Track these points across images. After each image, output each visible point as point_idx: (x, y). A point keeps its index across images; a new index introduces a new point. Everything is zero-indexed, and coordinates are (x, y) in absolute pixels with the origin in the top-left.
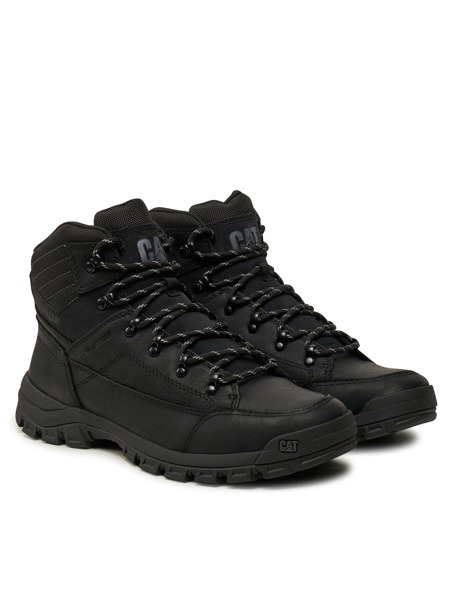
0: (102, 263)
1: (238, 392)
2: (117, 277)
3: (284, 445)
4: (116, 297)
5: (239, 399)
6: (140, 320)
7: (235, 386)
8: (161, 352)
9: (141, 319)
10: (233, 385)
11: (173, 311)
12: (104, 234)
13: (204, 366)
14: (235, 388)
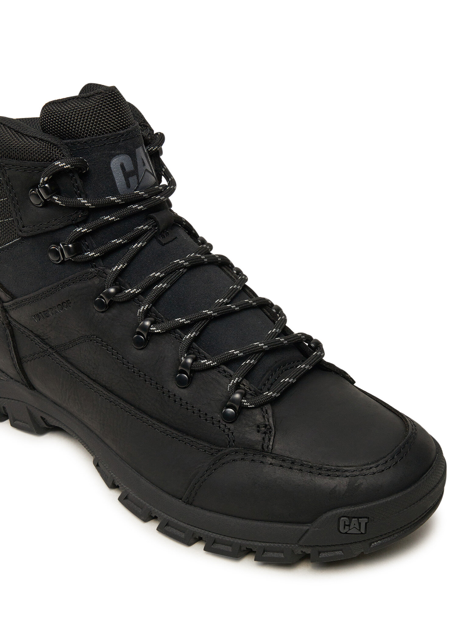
0: (55, 197)
1: (271, 420)
2: (80, 217)
3: (346, 524)
4: (78, 250)
5: (273, 435)
6: (116, 289)
7: (266, 411)
8: (151, 344)
9: (118, 287)
10: (264, 410)
11: (168, 274)
12: (57, 150)
13: (219, 374)
14: (267, 413)
